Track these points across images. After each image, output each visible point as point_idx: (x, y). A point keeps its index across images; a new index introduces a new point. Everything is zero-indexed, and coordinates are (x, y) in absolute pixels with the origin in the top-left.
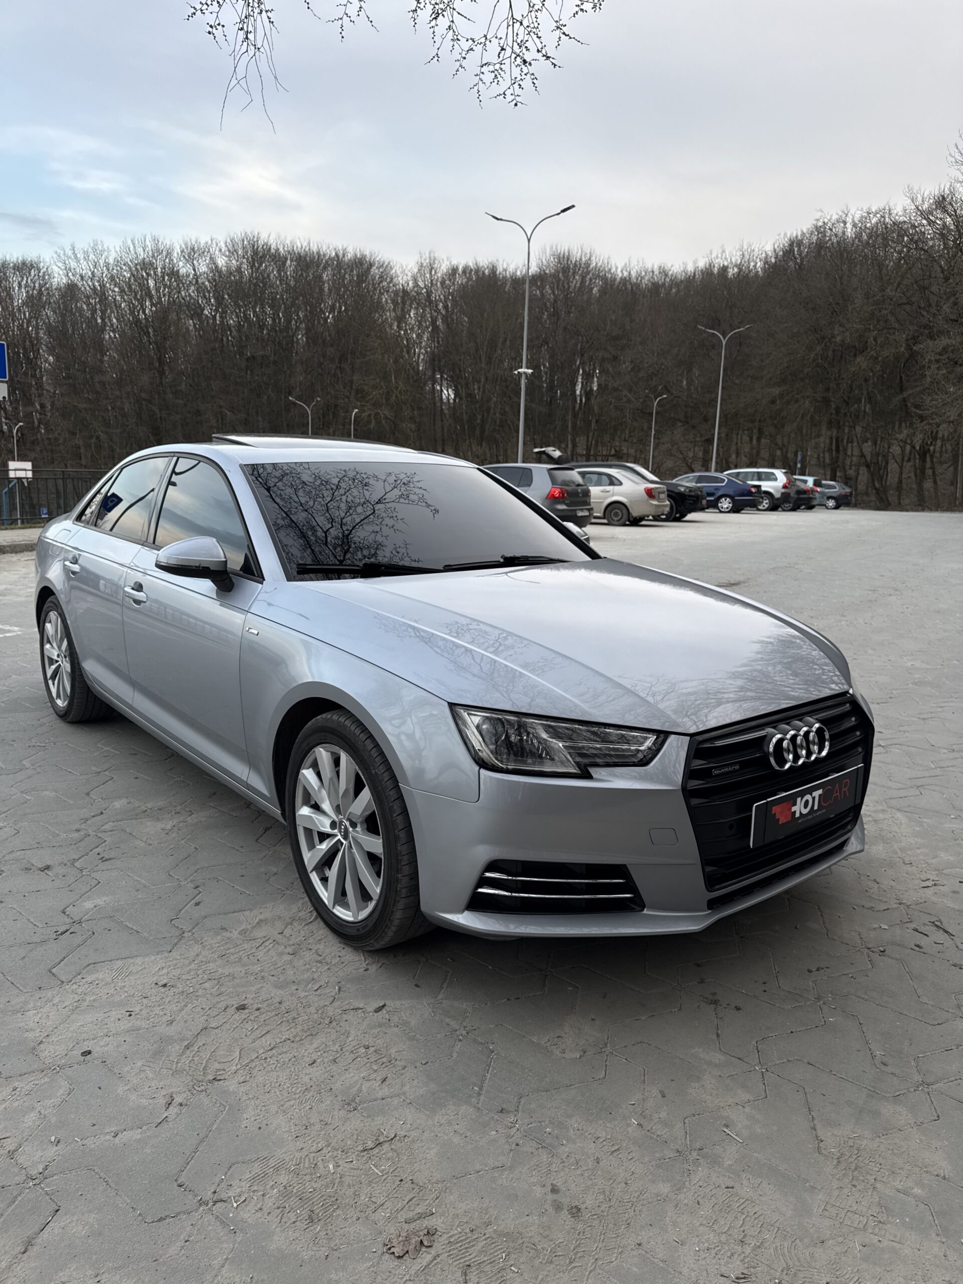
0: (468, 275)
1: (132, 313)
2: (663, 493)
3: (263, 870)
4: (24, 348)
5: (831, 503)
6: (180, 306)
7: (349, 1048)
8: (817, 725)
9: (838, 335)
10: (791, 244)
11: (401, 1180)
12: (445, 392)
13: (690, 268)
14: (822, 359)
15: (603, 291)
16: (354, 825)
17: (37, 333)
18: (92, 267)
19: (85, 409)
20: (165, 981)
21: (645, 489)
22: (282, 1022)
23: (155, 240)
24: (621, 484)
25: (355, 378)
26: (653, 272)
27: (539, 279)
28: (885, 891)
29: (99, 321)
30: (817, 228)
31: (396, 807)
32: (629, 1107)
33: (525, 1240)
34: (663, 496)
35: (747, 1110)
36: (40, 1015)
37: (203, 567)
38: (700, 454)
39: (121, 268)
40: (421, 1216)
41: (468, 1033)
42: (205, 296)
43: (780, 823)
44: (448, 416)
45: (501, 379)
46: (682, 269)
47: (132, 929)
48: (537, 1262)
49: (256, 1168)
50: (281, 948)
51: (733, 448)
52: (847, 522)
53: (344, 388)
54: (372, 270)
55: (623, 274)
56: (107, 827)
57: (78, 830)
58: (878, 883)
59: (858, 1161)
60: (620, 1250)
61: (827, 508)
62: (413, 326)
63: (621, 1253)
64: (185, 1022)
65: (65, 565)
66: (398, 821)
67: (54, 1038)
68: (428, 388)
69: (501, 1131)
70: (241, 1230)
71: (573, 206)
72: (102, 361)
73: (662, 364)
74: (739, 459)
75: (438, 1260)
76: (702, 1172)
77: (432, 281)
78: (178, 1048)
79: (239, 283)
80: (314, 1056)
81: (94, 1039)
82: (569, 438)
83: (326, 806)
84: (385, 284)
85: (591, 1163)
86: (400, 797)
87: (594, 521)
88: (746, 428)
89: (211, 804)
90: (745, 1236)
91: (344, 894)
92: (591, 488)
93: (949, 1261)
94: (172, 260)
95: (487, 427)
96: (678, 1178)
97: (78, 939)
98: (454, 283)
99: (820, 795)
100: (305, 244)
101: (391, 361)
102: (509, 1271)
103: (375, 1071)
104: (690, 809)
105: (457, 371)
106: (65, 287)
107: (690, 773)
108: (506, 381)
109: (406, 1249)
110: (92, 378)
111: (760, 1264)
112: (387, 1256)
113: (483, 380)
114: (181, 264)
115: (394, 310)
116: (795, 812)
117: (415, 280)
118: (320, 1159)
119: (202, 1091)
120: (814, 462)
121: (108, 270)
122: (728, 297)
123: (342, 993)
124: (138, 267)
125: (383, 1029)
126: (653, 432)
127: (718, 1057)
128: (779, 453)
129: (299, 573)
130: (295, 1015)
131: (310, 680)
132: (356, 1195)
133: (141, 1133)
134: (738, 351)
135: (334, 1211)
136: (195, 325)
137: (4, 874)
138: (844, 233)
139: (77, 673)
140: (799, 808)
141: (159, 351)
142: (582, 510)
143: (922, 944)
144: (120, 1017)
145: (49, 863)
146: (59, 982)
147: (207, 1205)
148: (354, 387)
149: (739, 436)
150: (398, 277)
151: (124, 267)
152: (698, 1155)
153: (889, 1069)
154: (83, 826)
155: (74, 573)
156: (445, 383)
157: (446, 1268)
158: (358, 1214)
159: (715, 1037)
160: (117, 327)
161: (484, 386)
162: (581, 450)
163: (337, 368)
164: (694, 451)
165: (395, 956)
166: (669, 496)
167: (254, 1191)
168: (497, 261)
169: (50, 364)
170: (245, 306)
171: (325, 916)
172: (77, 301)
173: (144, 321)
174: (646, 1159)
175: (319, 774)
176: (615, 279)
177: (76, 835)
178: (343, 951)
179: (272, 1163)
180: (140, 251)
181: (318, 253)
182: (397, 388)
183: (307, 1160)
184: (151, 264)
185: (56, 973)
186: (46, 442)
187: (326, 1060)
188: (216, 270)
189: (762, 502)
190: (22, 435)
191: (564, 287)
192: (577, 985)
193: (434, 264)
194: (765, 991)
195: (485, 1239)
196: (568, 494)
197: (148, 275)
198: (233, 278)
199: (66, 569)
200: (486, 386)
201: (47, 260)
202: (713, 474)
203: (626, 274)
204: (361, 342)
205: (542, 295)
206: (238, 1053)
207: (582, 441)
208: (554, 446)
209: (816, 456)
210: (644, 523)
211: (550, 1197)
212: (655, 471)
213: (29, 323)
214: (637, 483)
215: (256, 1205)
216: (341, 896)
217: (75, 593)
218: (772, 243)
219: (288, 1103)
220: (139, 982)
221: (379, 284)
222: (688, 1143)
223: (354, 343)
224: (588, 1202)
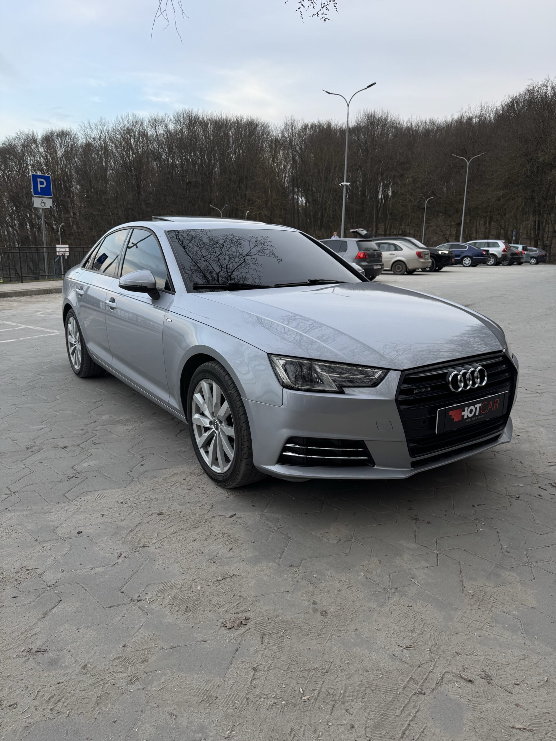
0: (314, 129)
1: (122, 159)
2: (428, 254)
3: (178, 450)
4: (64, 181)
5: (533, 261)
6: (148, 154)
7: (214, 534)
8: (480, 368)
9: (541, 157)
10: (513, 101)
11: (235, 595)
12: (300, 199)
13: (449, 119)
14: (530, 173)
15: (395, 136)
16: (221, 422)
17: (71, 172)
18: (99, 133)
19: (98, 215)
20: (122, 501)
21: (416, 253)
22: (181, 521)
23: (134, 116)
24: (402, 249)
25: (248, 192)
26: (426, 123)
27: (356, 130)
28: (525, 467)
29: (104, 164)
30: (528, 90)
31: (241, 410)
32: (361, 567)
33: (296, 624)
34: (427, 256)
35: (426, 571)
36: (58, 515)
37: (143, 286)
38: (454, 233)
39: (116, 133)
40: (242, 611)
41: (278, 529)
42: (162, 148)
43: (454, 421)
44: (302, 214)
45: (333, 190)
46: (444, 120)
47: (107, 476)
48: (301, 634)
49: (161, 587)
50: (184, 487)
51: (474, 229)
52: (541, 271)
53: (241, 199)
54: (258, 128)
55: (407, 124)
56: (97, 428)
57: (82, 430)
58: (522, 463)
59: (484, 597)
60: (345, 631)
61: (531, 264)
62: (281, 160)
63: (346, 633)
64: (131, 520)
65: (76, 291)
66: (242, 418)
67: (64, 525)
68: (290, 197)
69: (289, 575)
70: (151, 613)
71: (375, 83)
72: (106, 187)
73: (431, 178)
74: (478, 235)
75: (249, 631)
76: (395, 598)
77: (293, 133)
78: (126, 531)
79: (181, 139)
80: (196, 537)
81: (84, 526)
82: (374, 225)
83: (207, 413)
84: (265, 136)
85: (336, 592)
86: (243, 406)
87: (383, 272)
88: (482, 216)
89: (154, 418)
90: (414, 629)
91: (217, 459)
92: (383, 253)
93: (526, 645)
94: (144, 127)
95: (325, 219)
96: (382, 601)
97: (79, 481)
98: (305, 134)
99: (480, 407)
100: (219, 114)
101: (269, 181)
102: (285, 637)
103: (227, 545)
104: (400, 411)
105: (307, 187)
106: (85, 145)
107: (400, 391)
108: (336, 191)
109: (233, 625)
110: (101, 197)
111: (420, 642)
112: (223, 628)
113: (322, 191)
114: (149, 129)
115: (270, 151)
116: (464, 415)
117: (283, 133)
118: (193, 584)
119: (136, 551)
120: (524, 236)
121: (108, 134)
122: (472, 136)
123: (213, 508)
124: (125, 132)
125: (233, 526)
126: (425, 219)
127: (414, 546)
128: (502, 231)
129: (194, 289)
130: (188, 518)
131: (197, 344)
132: (210, 600)
133: (104, 569)
134: (478, 169)
135: (198, 607)
136: (157, 165)
137: (43, 450)
138: (546, 93)
139: (85, 350)
140: (466, 413)
141: (137, 180)
142: (377, 265)
143: (542, 494)
144: (98, 516)
145: (66, 445)
146: (68, 500)
147: (135, 601)
148: (247, 198)
149: (478, 222)
150: (273, 132)
151: (117, 132)
152: (395, 591)
153: (510, 555)
154: (85, 428)
155: (81, 295)
156: (300, 194)
157: (253, 635)
158: (211, 609)
159: (413, 536)
160: (114, 167)
161: (323, 195)
162: (381, 232)
163: (237, 187)
164: (450, 230)
165: (243, 492)
166: (431, 256)
167: (159, 597)
168: (331, 120)
169: (78, 190)
170: (185, 152)
171: (207, 471)
172: (92, 153)
173: (129, 164)
174: (366, 591)
175: (203, 396)
176: (402, 128)
177: (81, 432)
178: (216, 489)
179: (169, 584)
180: (126, 122)
181: (226, 119)
182: (272, 198)
183: (187, 584)
184: (132, 130)
185: (67, 496)
186: (77, 234)
187: (201, 539)
188: (168, 132)
189: (490, 260)
190: (64, 230)
191: (371, 134)
192: (340, 508)
193: (294, 123)
194: (446, 515)
195: (275, 623)
196: (368, 256)
197: (131, 136)
198: (178, 136)
199: (78, 294)
200: (324, 194)
201: (75, 130)
202: (461, 243)
203: (409, 124)
204: (251, 171)
205: (359, 139)
206: (156, 535)
207: (381, 227)
208: (362, 228)
209: (525, 232)
210: (415, 273)
211: (312, 606)
212: (426, 243)
213: (66, 166)
214: (411, 249)
215: (159, 603)
216: (215, 461)
217: (83, 309)
218: (501, 101)
219: (180, 558)
220: (109, 501)
221: (262, 136)
222: (390, 585)
223: (247, 172)
224: (331, 609)
